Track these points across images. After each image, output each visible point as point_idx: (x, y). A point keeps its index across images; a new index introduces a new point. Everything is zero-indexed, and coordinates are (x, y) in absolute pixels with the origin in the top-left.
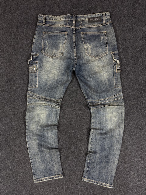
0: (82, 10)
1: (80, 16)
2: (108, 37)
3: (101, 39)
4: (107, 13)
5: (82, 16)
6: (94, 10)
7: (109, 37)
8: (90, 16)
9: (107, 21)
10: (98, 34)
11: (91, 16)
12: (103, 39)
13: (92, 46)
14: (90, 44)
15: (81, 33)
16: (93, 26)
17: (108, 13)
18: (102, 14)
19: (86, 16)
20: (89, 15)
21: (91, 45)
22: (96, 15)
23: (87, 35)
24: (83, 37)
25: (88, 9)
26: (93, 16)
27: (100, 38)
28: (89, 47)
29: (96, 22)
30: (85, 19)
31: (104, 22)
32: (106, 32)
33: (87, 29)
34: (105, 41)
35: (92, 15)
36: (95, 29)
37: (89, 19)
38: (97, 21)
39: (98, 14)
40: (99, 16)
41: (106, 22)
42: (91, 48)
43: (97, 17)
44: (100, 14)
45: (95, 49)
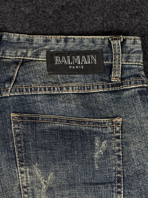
0: (27, 11)
1: (14, 37)
2: (127, 144)
3: (96, 156)
4: (130, 40)
5: (23, 37)
6: (76, 17)
7: (132, 148)
8: (58, 41)
9: (127, 73)
10: (83, 128)
11: (62, 43)
12: (106, 153)
13: (55, 182)
14: (45, 169)
15: (12, 115)
16: (65, 92)
17: (134, 43)
18: (106, 42)
19: (41, 42)
20: (53, 38)
21: (51, 176)
22: (81, 41)
23: (38, 129)
24: (18, 135)
25: (55, 12)
26: (71, 46)
27: (93, 148)
28: (39, 182)
29: (79, 72)
30: (37, 55)
31: (116, 77)
32: (120, 120)
33: (39, 98)
34: (115, 164)
35: (66, 41)
36: (73, 105)
37: (50, 56)
38: (87, 70)
39: (93, 41)
40: (97, 48)
41: (122, 79)
42: (50, 189)
43: (86, 53)
44: (99, 42)
45: (67, 192)
